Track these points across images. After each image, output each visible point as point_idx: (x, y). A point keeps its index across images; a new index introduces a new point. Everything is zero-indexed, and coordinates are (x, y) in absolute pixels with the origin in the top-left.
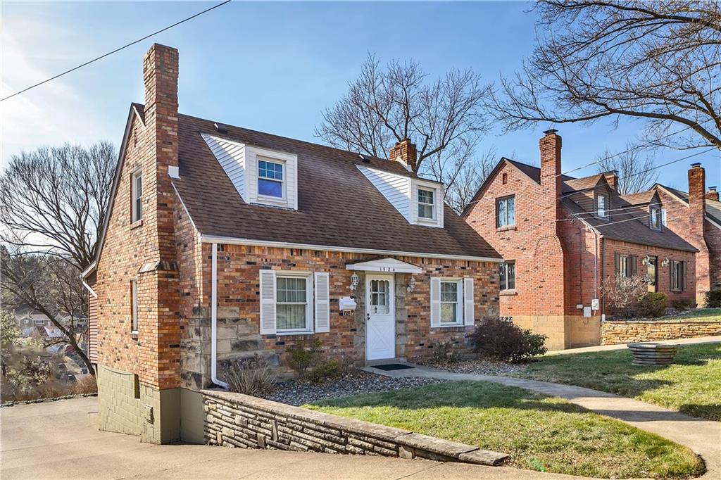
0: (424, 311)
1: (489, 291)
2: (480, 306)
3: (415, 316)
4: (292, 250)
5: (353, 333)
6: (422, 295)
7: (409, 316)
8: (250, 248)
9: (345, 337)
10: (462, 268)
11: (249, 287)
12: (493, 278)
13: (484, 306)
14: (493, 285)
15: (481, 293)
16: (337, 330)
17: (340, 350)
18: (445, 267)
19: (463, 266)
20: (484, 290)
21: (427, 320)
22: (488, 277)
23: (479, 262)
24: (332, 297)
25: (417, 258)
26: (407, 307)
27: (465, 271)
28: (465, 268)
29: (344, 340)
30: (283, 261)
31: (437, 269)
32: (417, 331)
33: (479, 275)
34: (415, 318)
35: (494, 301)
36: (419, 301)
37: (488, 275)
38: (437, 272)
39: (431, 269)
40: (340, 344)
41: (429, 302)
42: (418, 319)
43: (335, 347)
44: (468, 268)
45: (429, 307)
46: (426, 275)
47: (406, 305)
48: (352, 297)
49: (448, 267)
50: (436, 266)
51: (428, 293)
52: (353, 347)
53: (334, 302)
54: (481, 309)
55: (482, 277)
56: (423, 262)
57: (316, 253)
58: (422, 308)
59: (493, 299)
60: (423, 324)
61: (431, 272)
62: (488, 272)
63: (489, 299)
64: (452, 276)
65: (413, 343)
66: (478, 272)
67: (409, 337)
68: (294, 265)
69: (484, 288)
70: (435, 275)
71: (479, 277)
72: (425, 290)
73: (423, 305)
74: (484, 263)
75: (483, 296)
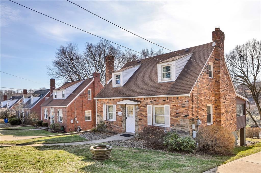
0: (145, 118)
1: (180, 111)
2: (174, 118)
3: (142, 120)
4: (109, 99)
5: (122, 122)
6: (144, 112)
7: (139, 119)
8: (102, 100)
9: (120, 123)
10: (163, 101)
11: (102, 109)
12: (184, 104)
13: (177, 119)
14: (184, 108)
15: (175, 112)
16: (118, 121)
17: (119, 127)
18: (154, 101)
19: (164, 100)
20: (177, 111)
21: (146, 121)
22: (181, 104)
23: (174, 97)
24: (117, 112)
25: (142, 98)
26: (138, 116)
27: (165, 102)
28: (165, 100)
29: (120, 124)
30: (107, 102)
31: (150, 102)
32: (142, 125)
33: (173, 103)
34: (141, 120)
35: (184, 117)
36: (143, 114)
37: (180, 103)
38: (151, 103)
39: (148, 102)
40: (119, 125)
41: (147, 115)
42: (143, 121)
43: (118, 126)
44: (167, 100)
45: (147, 117)
46: (146, 104)
47: (138, 115)
48: (122, 112)
49: (156, 101)
50: (150, 101)
51: (147, 111)
52: (122, 126)
53: (117, 113)
54: (175, 120)
55: (176, 104)
56: (144, 100)
57: (114, 99)
58: (144, 117)
59: (184, 115)
60: (145, 123)
61: (148, 103)
62: (181, 102)
63: (181, 115)
64: (158, 104)
65: (140, 129)
66: (173, 102)
67: (139, 127)
68: (109, 103)
69: (177, 110)
70: (150, 104)
71: (174, 104)
72: (145, 110)
73: (145, 116)
74: (177, 98)
75: (177, 114)
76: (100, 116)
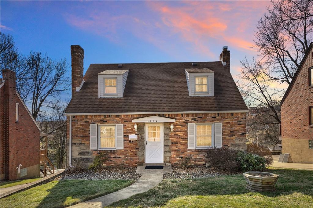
0: (183, 140)
1: (236, 129)
2: (227, 137)
3: (177, 143)
4: (105, 116)
5: (137, 150)
6: (181, 133)
7: (172, 143)
8: (86, 116)
9: (132, 152)
10: (212, 117)
11: (85, 132)
12: (241, 121)
13: (232, 138)
14: (240, 125)
15: (229, 130)
16: (128, 149)
17: (129, 158)
18: (199, 117)
19: (214, 116)
20: (232, 129)
21: (185, 145)
22: (236, 121)
23: (228, 114)
24: (125, 134)
25: (178, 114)
26: (171, 139)
27: (215, 119)
28: (215, 117)
29: (132, 153)
30: (101, 120)
31: (192, 119)
32: (178, 150)
33: (227, 121)
34: (177, 144)
36: (180, 136)
37: (235, 120)
38: (193, 120)
39: (188, 119)
40: (129, 155)
41: (187, 135)
42: (179, 145)
43: (127, 156)
44: (218, 117)
45: (187, 139)
46: (184, 122)
47: (170, 137)
48: (136, 134)
49: (202, 117)
50: (192, 117)
51: (186, 131)
52: (137, 156)
53: (126, 136)
54: (229, 139)
55: (230, 122)
56: (182, 116)
57: (117, 116)
58: (181, 139)
59: (240, 134)
60: (182, 147)
61: (188, 120)
62: (236, 118)
63: (236, 133)
64: (205, 122)
65: (175, 156)
66: (227, 119)
67: (172, 153)
68: (106, 122)
69: (232, 127)
70: (191, 122)
71: (227, 122)
72: (184, 130)
73: (182, 138)
74: (232, 114)
75: (231, 132)
76: (80, 144)
